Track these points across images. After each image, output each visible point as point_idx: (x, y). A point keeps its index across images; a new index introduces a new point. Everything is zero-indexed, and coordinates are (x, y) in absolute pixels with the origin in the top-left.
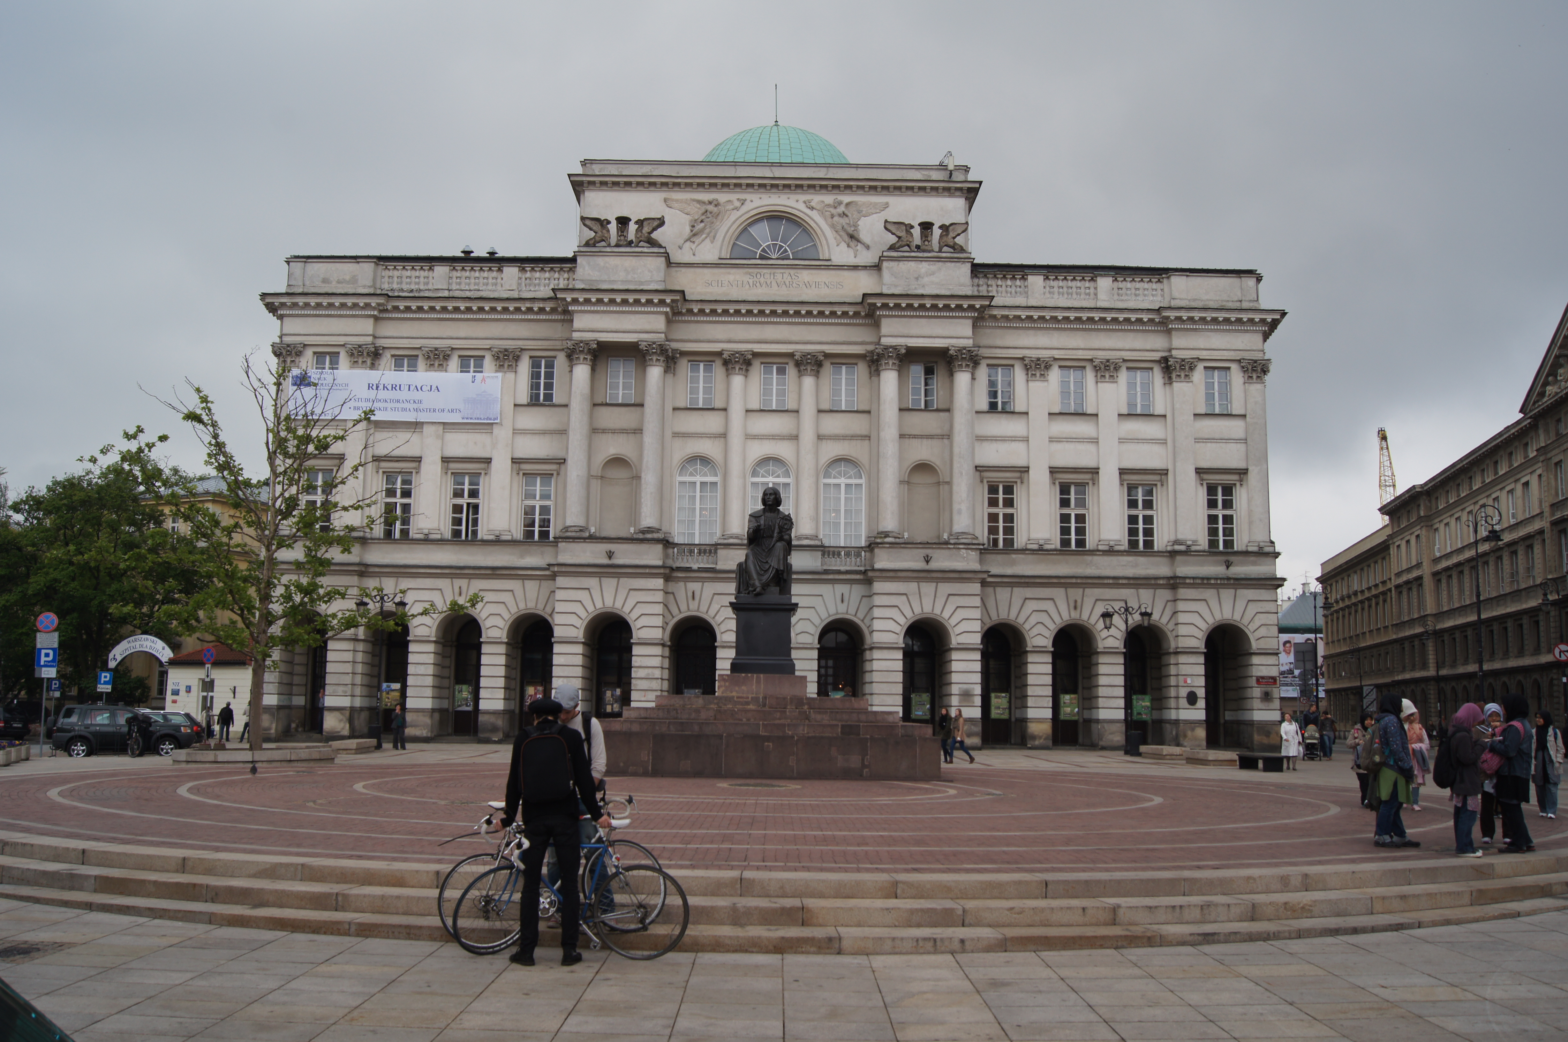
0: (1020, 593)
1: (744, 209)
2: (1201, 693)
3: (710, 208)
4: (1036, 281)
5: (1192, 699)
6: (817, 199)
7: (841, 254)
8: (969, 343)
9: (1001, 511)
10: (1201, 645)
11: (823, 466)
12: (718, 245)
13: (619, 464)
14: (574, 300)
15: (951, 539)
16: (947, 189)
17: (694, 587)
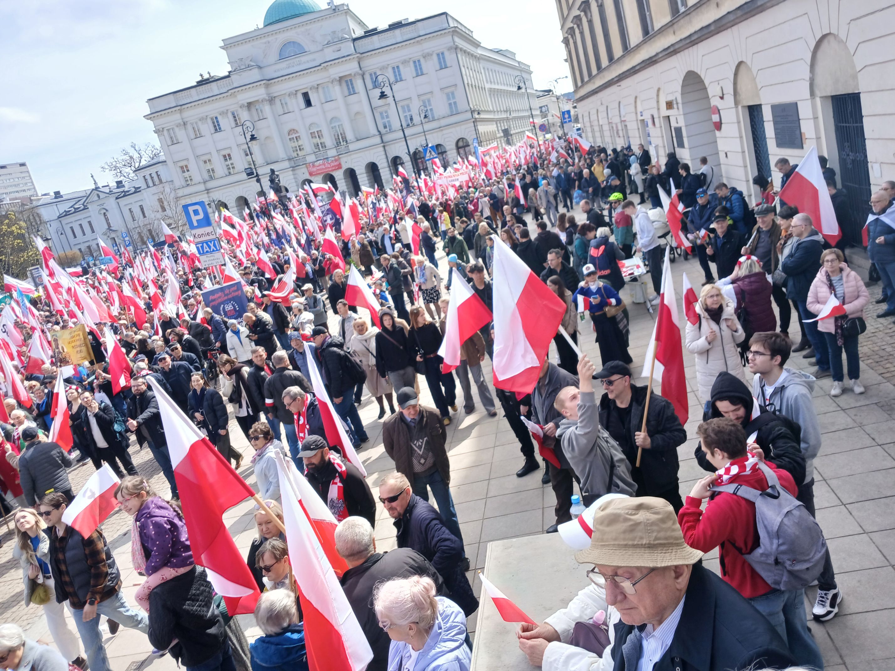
0: (397, 145)
1: (278, 41)
3: (267, 45)
7: (313, 48)
8: (357, 70)
9: (386, 120)
10: (454, 145)
11: (329, 120)
12: (273, 56)
13: (268, 138)
14: (235, 92)
15: (370, 135)
16: (338, 14)
17: (303, 170)
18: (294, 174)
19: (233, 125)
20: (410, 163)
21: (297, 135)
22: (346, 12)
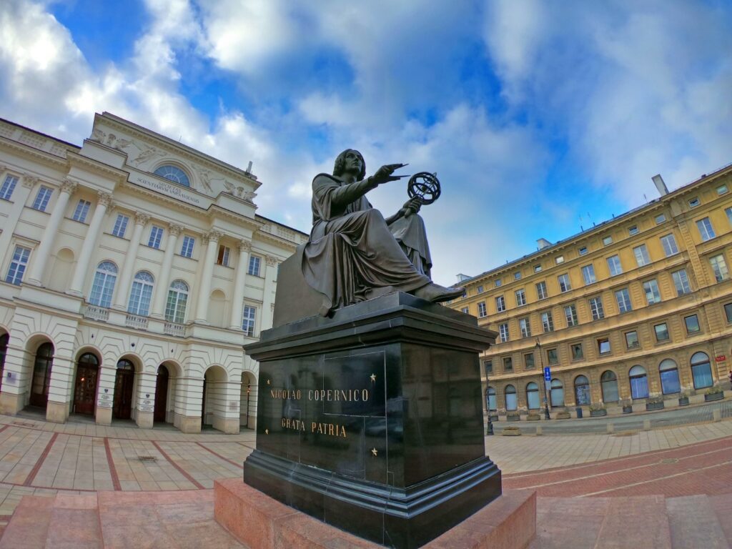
1: (165, 157)
3: (150, 151)
4: (274, 228)
6: (197, 165)
7: (200, 189)
9: (249, 319)
11: (171, 281)
13: (67, 252)
14: (74, 159)
15: (232, 328)
16: (248, 182)
17: (94, 331)
18: (78, 331)
19: (31, 204)
21: (113, 274)
22: (258, 185)
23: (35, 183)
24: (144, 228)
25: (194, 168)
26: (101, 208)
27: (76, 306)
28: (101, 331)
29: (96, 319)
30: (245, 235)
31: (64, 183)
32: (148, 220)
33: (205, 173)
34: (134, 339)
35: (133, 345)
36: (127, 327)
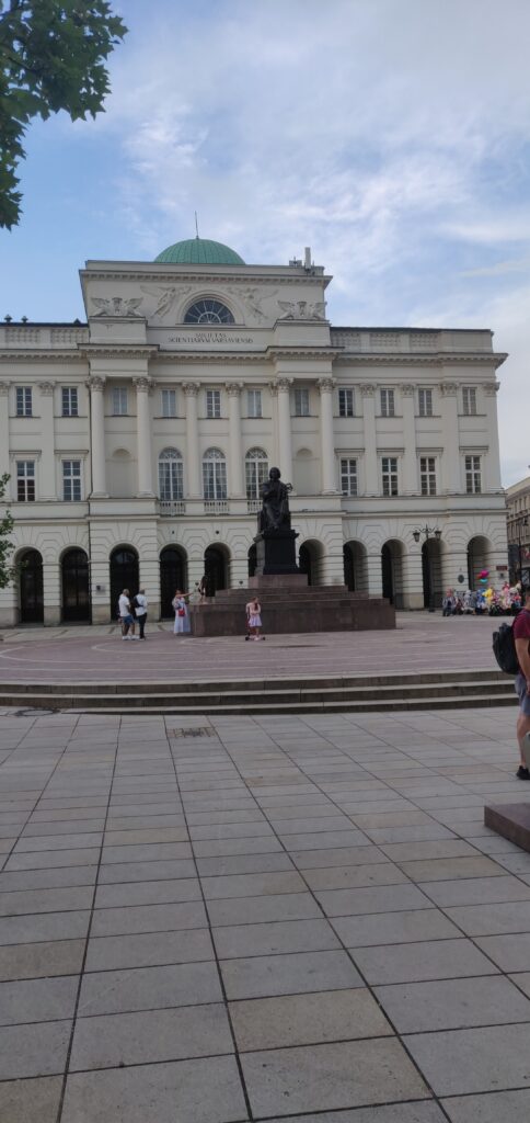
0: (363, 523)
1: (191, 293)
2: (466, 576)
3: (169, 293)
4: (365, 338)
5: (461, 579)
6: (234, 287)
7: (252, 322)
8: (330, 375)
9: (349, 475)
10: (465, 549)
11: (245, 451)
12: (175, 316)
13: (121, 453)
14: (91, 351)
15: (323, 493)
16: (312, 281)
17: (173, 527)
18: (158, 530)
19: (59, 412)
20: (380, 559)
21: (177, 461)
22: (326, 281)
23: (54, 388)
24: (197, 397)
25: (232, 293)
26: (142, 396)
27: (151, 507)
28: (181, 525)
29: (173, 514)
30: (321, 370)
31: (92, 381)
32: (197, 388)
33: (248, 294)
34: (217, 526)
35: (218, 532)
36: (207, 515)
